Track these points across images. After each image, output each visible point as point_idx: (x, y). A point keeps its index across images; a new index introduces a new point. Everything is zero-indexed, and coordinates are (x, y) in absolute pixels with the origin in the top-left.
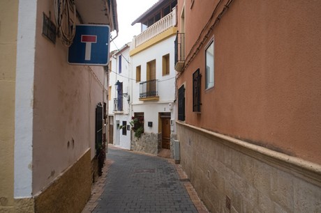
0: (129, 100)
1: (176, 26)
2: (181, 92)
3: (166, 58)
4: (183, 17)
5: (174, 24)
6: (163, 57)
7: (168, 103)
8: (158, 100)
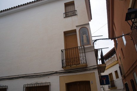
0: (104, 89)
1: (117, 60)
2: (126, 85)
3: (116, 72)
4: (120, 58)
5: (116, 60)
6: (115, 72)
7: (121, 89)
8: (116, 88)
